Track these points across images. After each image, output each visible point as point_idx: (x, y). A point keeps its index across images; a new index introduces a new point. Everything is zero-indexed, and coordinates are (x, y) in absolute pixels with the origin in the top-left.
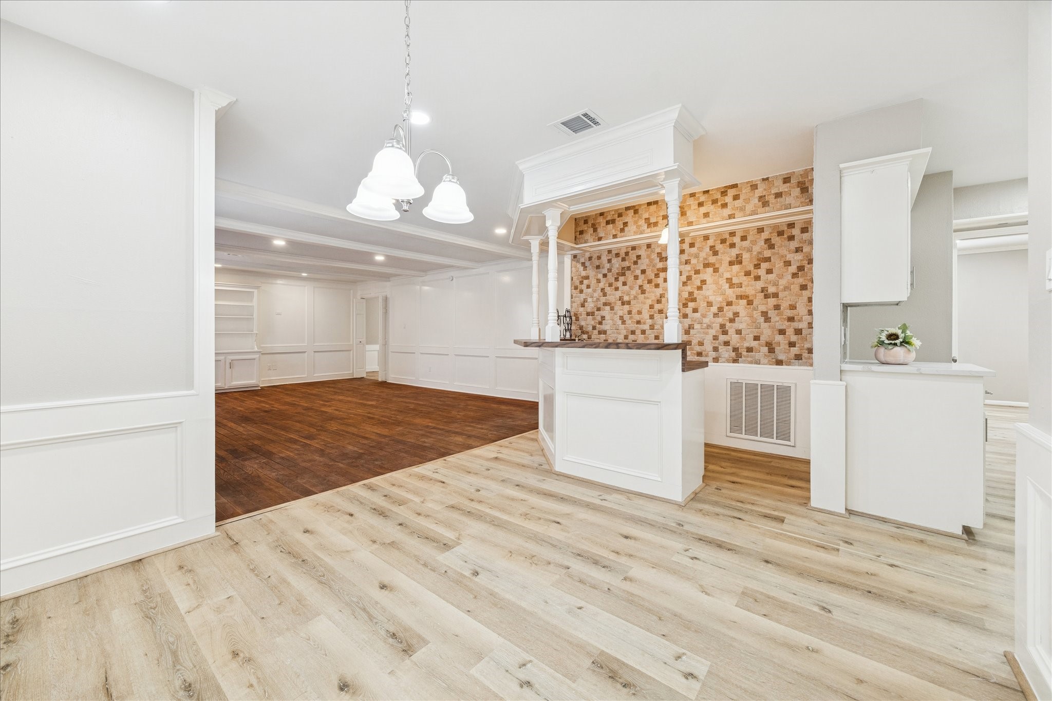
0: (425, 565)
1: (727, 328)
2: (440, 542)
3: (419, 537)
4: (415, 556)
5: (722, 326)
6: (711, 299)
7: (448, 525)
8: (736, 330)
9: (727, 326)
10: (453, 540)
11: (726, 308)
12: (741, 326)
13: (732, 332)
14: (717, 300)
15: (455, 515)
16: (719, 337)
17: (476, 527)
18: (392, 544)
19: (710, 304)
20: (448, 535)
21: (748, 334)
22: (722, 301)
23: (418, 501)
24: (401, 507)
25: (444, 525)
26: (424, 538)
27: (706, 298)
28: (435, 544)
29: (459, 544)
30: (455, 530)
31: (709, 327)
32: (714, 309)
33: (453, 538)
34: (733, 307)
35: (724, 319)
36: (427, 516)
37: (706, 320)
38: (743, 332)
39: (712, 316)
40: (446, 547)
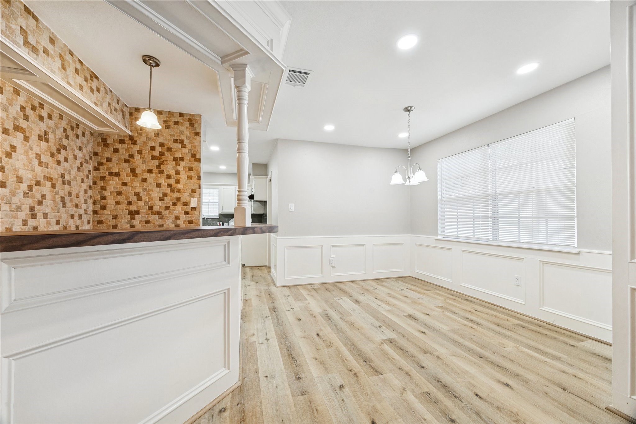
0: (404, 336)
1: (36, 212)
2: (394, 345)
3: (407, 352)
4: (409, 341)
5: (32, 209)
6: (22, 173)
7: (385, 355)
8: (43, 214)
9: (36, 209)
10: (385, 343)
11: (35, 188)
12: (47, 210)
13: (40, 215)
14: (27, 175)
15: (378, 362)
16: (29, 222)
17: (368, 349)
18: (425, 352)
19: (20, 180)
20: (387, 348)
21: (52, 219)
22: (31, 178)
23: (409, 392)
24: (426, 390)
25: (388, 355)
26: (404, 350)
27: (15, 170)
28: (397, 344)
29: (383, 340)
30: (382, 350)
31: (19, 209)
32: (24, 187)
33: (385, 344)
34: (41, 187)
35: (33, 201)
36: (400, 369)
37: (15, 200)
38: (48, 216)
39: (22, 194)
40: (391, 341)
